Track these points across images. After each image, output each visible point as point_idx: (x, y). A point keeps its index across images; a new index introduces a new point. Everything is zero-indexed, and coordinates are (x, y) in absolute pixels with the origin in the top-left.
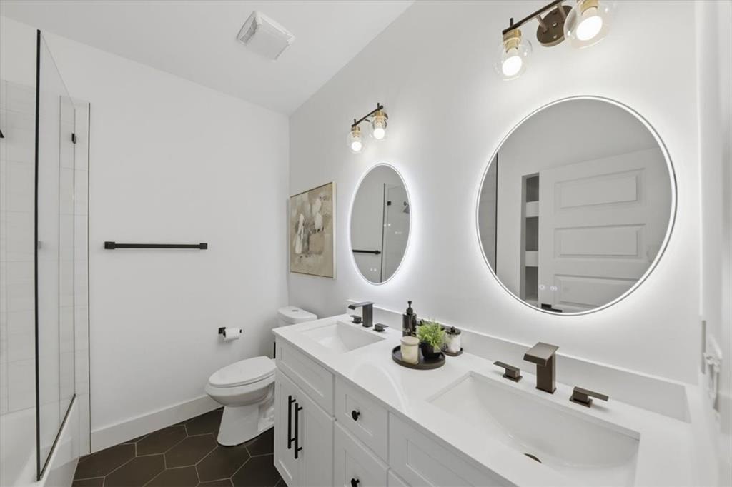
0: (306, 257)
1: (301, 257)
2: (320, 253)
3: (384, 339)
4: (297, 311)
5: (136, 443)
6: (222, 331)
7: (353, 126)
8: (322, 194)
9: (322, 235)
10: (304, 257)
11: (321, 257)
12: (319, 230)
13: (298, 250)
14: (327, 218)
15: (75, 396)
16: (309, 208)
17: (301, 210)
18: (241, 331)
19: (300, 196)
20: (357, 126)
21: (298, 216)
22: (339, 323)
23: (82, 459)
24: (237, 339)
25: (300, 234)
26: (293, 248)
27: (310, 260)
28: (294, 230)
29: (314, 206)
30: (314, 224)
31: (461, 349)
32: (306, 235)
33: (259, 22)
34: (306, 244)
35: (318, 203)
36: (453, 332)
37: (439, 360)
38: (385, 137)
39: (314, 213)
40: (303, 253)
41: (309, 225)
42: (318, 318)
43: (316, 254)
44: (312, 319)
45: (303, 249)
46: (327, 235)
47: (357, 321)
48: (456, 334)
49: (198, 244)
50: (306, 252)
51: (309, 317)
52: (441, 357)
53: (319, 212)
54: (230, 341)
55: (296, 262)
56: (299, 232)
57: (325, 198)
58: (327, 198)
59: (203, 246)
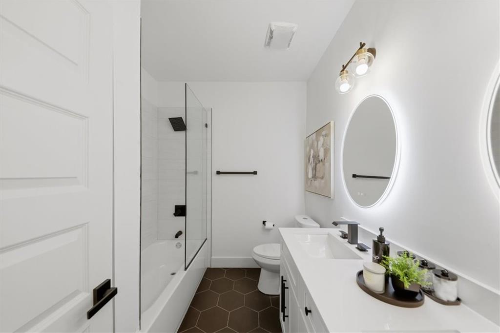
0: (315, 180)
1: (311, 181)
2: (322, 178)
3: (361, 259)
4: (307, 219)
5: (226, 270)
6: (264, 223)
7: (341, 71)
8: (324, 133)
9: (324, 164)
10: (313, 181)
11: (323, 181)
12: (322, 160)
13: (310, 176)
14: (327, 151)
15: (206, 239)
16: (316, 144)
17: (312, 146)
18: (274, 225)
19: (311, 136)
20: (345, 70)
21: (310, 151)
22: (329, 234)
23: (208, 268)
24: (272, 229)
25: (311, 164)
26: (307, 173)
27: (316, 183)
28: (308, 161)
29: (319, 143)
30: (319, 156)
31: (458, 299)
32: (314, 164)
33: (273, 28)
34: (314, 171)
35: (322, 139)
36: (444, 275)
37: (416, 301)
38: (368, 71)
39: (319, 148)
40: (313, 177)
41: (316, 157)
42: (321, 227)
43: (320, 178)
44: (316, 227)
45: (313, 174)
46: (327, 164)
47: (344, 236)
48: (449, 279)
49: (253, 171)
50: (315, 177)
51: (314, 225)
52: (418, 297)
53: (322, 147)
54: (269, 230)
55: (309, 183)
56: (310, 162)
57: (326, 135)
58: (327, 135)
59: (255, 173)
